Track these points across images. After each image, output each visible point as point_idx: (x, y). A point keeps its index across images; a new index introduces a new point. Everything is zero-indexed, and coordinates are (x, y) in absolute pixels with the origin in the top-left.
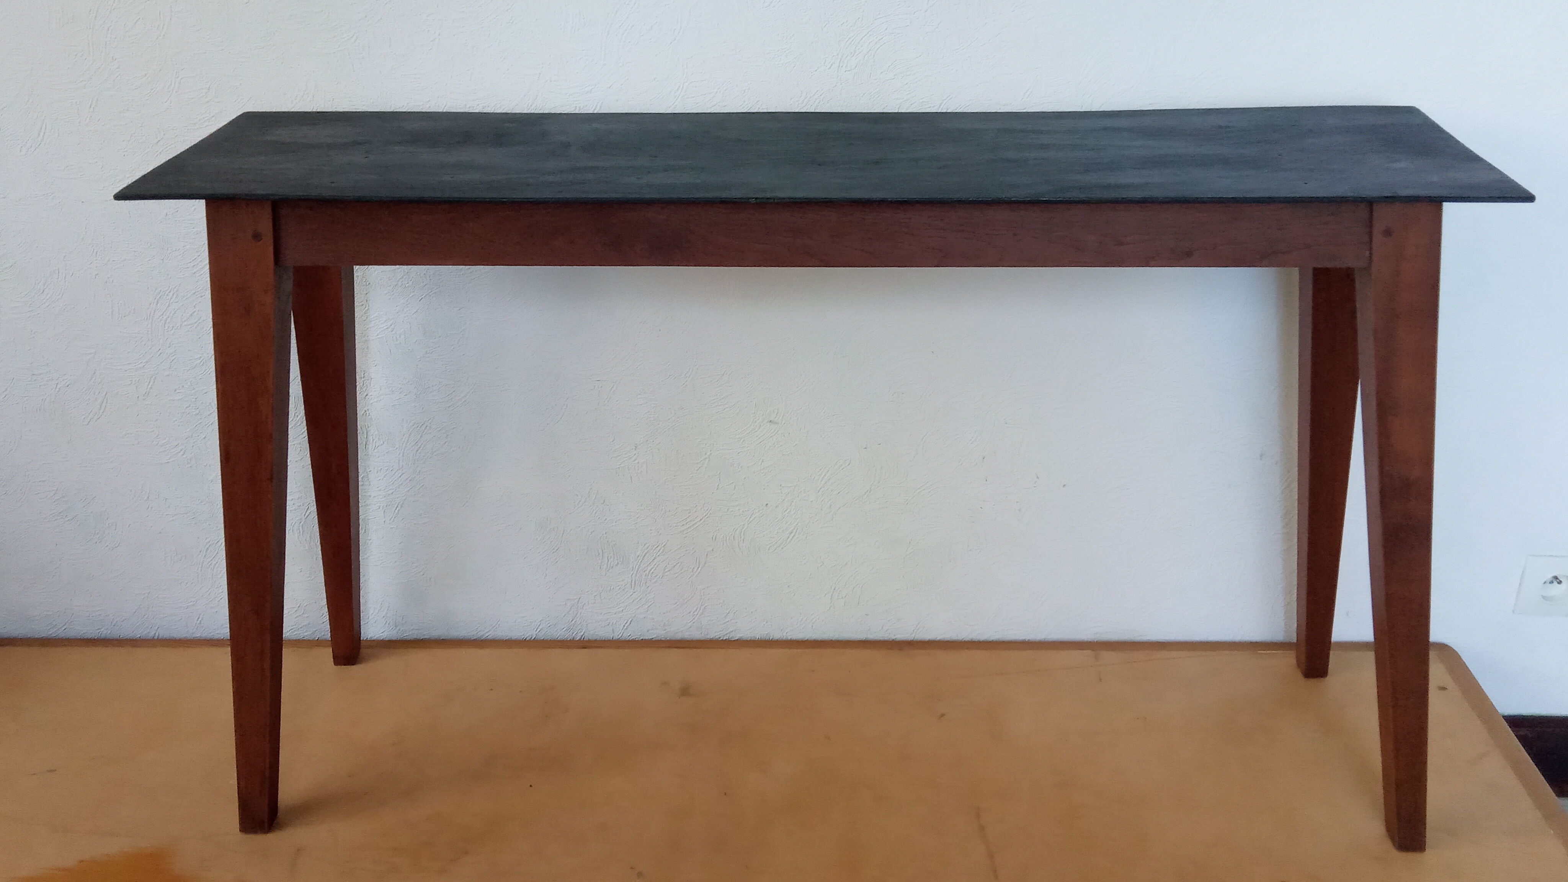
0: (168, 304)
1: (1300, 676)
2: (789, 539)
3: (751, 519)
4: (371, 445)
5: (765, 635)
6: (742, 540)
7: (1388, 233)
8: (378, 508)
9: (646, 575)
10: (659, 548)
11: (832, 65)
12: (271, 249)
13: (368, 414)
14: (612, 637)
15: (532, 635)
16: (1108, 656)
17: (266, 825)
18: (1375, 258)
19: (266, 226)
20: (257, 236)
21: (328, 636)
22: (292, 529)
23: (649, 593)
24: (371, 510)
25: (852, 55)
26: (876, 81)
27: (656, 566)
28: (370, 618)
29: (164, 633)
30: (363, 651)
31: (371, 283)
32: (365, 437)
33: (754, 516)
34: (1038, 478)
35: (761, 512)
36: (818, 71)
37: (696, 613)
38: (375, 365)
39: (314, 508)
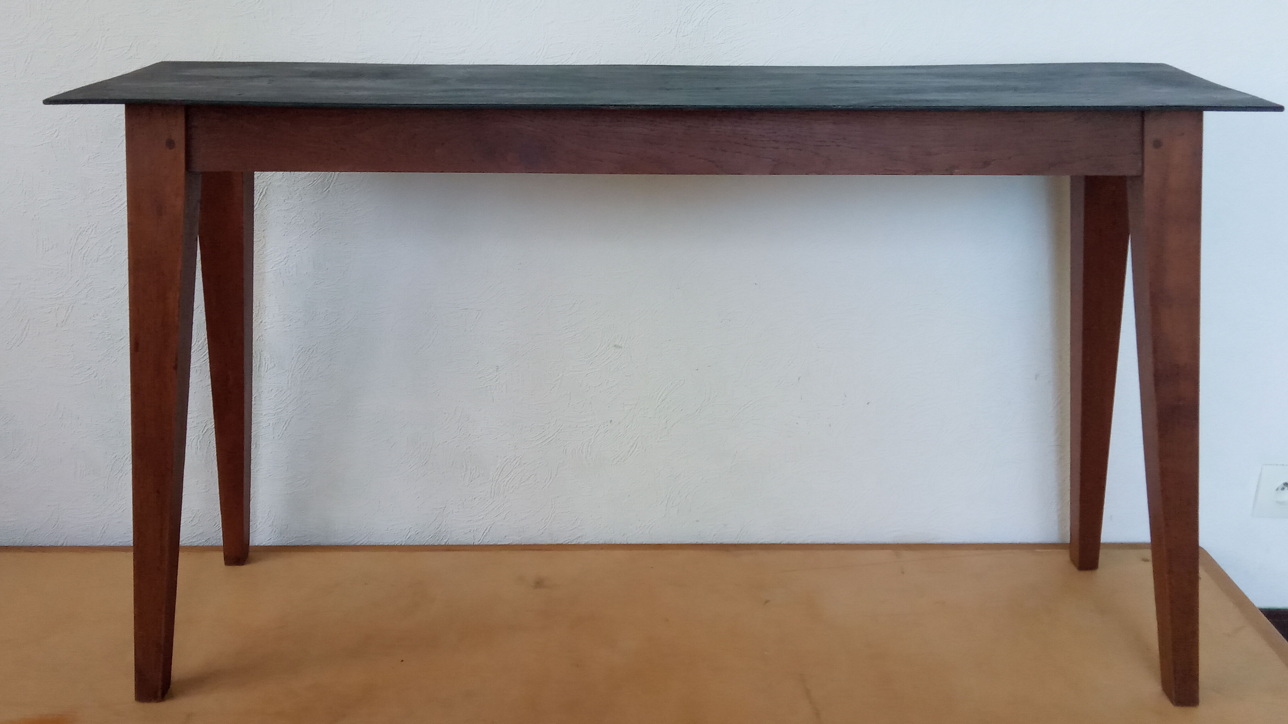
0: (87, 239)
1: (1074, 569)
2: (630, 453)
3: (597, 435)
4: (263, 368)
5: (608, 540)
6: (589, 454)
7: (1157, 144)
8: (269, 424)
9: (504, 485)
10: (516, 460)
11: (672, 30)
12: (182, 156)
13: (261, 340)
14: (473, 543)
15: (402, 541)
16: (907, 555)
17: (159, 694)
18: (1147, 167)
19: (179, 135)
20: (171, 144)
21: (221, 543)
22: (190, 444)
23: (506, 503)
24: (261, 428)
25: (688, 22)
26: (709, 45)
27: (513, 478)
28: (258, 527)
29: (70, 542)
30: (250, 554)
31: (268, 222)
32: (259, 360)
33: (599, 432)
34: (846, 396)
35: (605, 428)
36: (659, 35)
37: (547, 521)
38: (269, 295)
39: (211, 424)
